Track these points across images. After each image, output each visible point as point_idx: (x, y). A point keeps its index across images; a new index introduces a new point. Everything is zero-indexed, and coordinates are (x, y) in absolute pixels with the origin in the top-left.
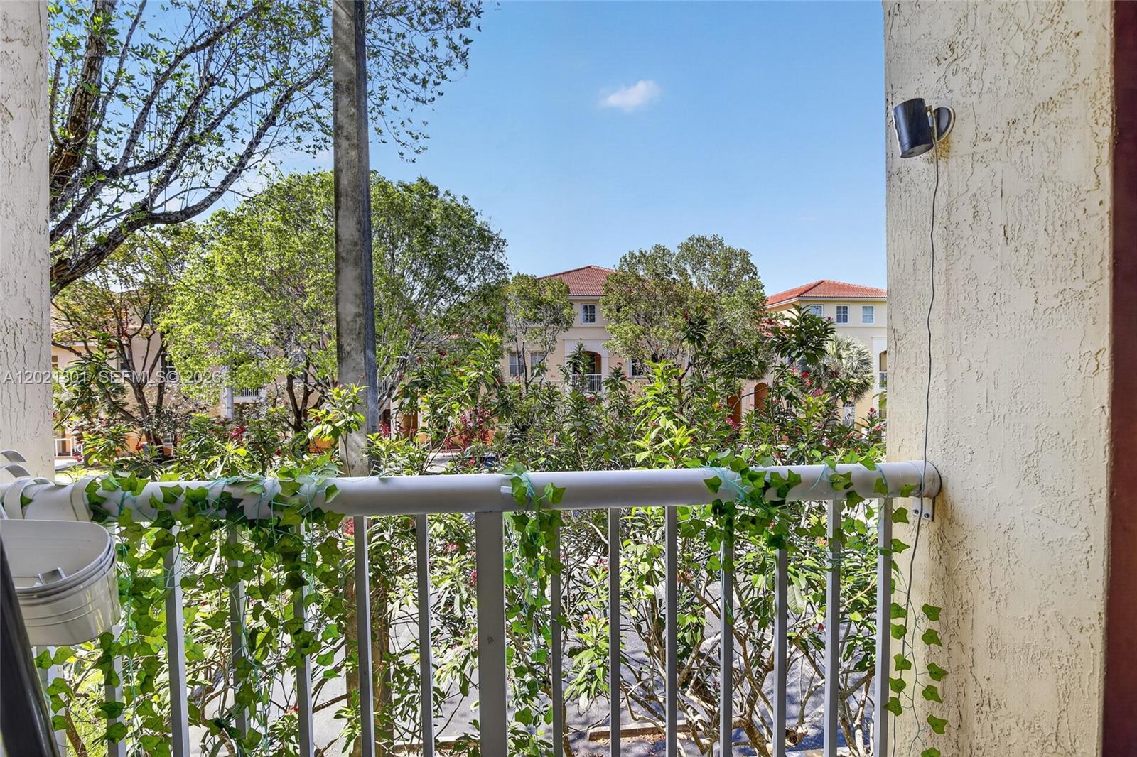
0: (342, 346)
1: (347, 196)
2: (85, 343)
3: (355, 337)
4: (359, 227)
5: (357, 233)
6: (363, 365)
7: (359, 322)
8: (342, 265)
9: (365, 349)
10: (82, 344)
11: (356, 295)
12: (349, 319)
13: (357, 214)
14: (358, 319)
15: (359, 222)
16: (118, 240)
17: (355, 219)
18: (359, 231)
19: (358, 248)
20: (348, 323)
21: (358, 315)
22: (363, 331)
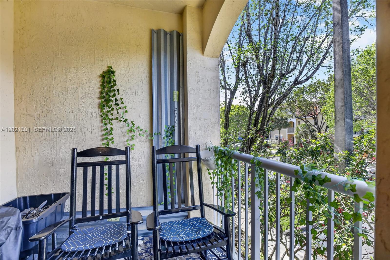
0: (336, 118)
1: (338, 63)
2: (305, 118)
3: (341, 114)
4: (342, 73)
5: (342, 76)
6: (344, 125)
7: (342, 109)
8: (337, 89)
9: (345, 118)
10: (304, 118)
11: (342, 99)
12: (339, 108)
13: (342, 69)
14: (342, 108)
15: (343, 71)
16: (290, 91)
17: (341, 71)
18: (343, 74)
19: (342, 81)
20: (339, 109)
21: (342, 106)
22: (344, 112)
